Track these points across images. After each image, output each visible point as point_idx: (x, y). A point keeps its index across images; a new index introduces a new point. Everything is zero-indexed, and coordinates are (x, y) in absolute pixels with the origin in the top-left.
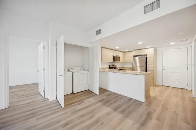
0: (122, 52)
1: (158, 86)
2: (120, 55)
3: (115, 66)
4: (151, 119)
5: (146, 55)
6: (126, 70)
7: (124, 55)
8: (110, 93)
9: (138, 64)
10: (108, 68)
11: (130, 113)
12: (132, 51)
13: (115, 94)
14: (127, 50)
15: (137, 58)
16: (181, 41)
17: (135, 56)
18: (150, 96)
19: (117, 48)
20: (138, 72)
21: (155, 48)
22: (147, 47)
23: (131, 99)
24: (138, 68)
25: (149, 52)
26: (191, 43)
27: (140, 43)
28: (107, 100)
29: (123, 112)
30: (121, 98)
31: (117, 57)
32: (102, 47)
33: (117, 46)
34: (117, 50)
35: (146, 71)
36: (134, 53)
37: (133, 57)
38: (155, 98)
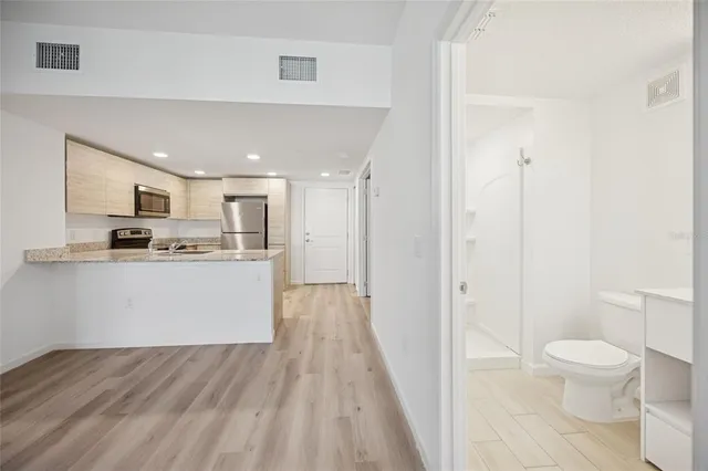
0: (178, 176)
1: (294, 287)
2: (171, 187)
3: (143, 236)
4: (298, 376)
5: (266, 197)
6: (195, 247)
7: (187, 190)
8: (134, 354)
9: (238, 227)
10: (108, 244)
11: (239, 391)
12: (220, 179)
13: (158, 352)
14: (200, 173)
15: (235, 206)
16: (340, 172)
17: (230, 199)
18: (282, 319)
19: (160, 155)
20: (238, 251)
21: (287, 180)
22: (271, 174)
23: (229, 348)
24: (239, 238)
25: (273, 188)
26: (353, 180)
27: (254, 157)
28: (124, 392)
29: (212, 400)
30: (192, 360)
31: (151, 194)
32: (68, 137)
33: (160, 151)
34: (158, 165)
35: (266, 248)
36: (228, 187)
37: (222, 200)
38: (295, 320)
